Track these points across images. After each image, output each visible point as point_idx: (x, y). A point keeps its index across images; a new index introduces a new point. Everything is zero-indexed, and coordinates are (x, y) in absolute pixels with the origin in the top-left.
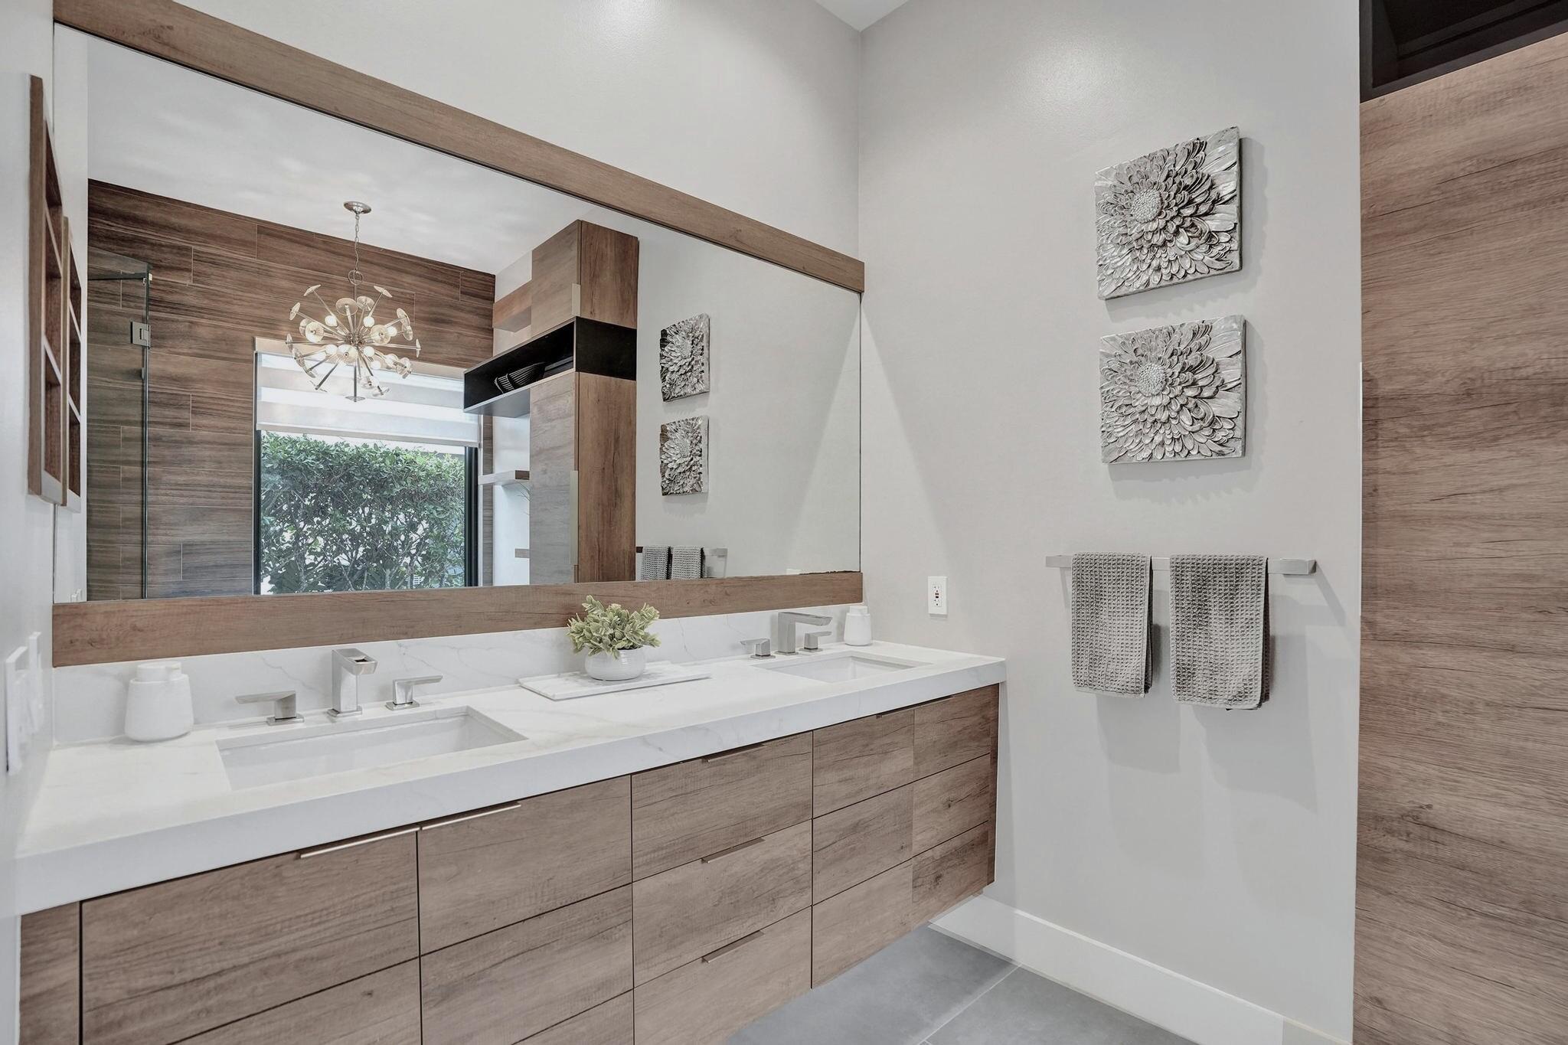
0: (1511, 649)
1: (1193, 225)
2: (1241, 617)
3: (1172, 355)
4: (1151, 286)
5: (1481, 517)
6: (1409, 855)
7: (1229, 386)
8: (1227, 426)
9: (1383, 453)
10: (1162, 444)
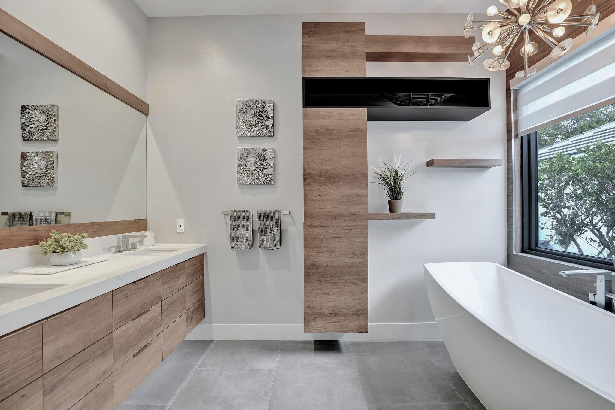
0: (328, 227)
1: (262, 122)
2: (275, 225)
3: (257, 156)
4: (251, 136)
5: (323, 200)
6: (313, 273)
7: (271, 166)
8: (271, 176)
9: (307, 186)
10: (254, 179)
